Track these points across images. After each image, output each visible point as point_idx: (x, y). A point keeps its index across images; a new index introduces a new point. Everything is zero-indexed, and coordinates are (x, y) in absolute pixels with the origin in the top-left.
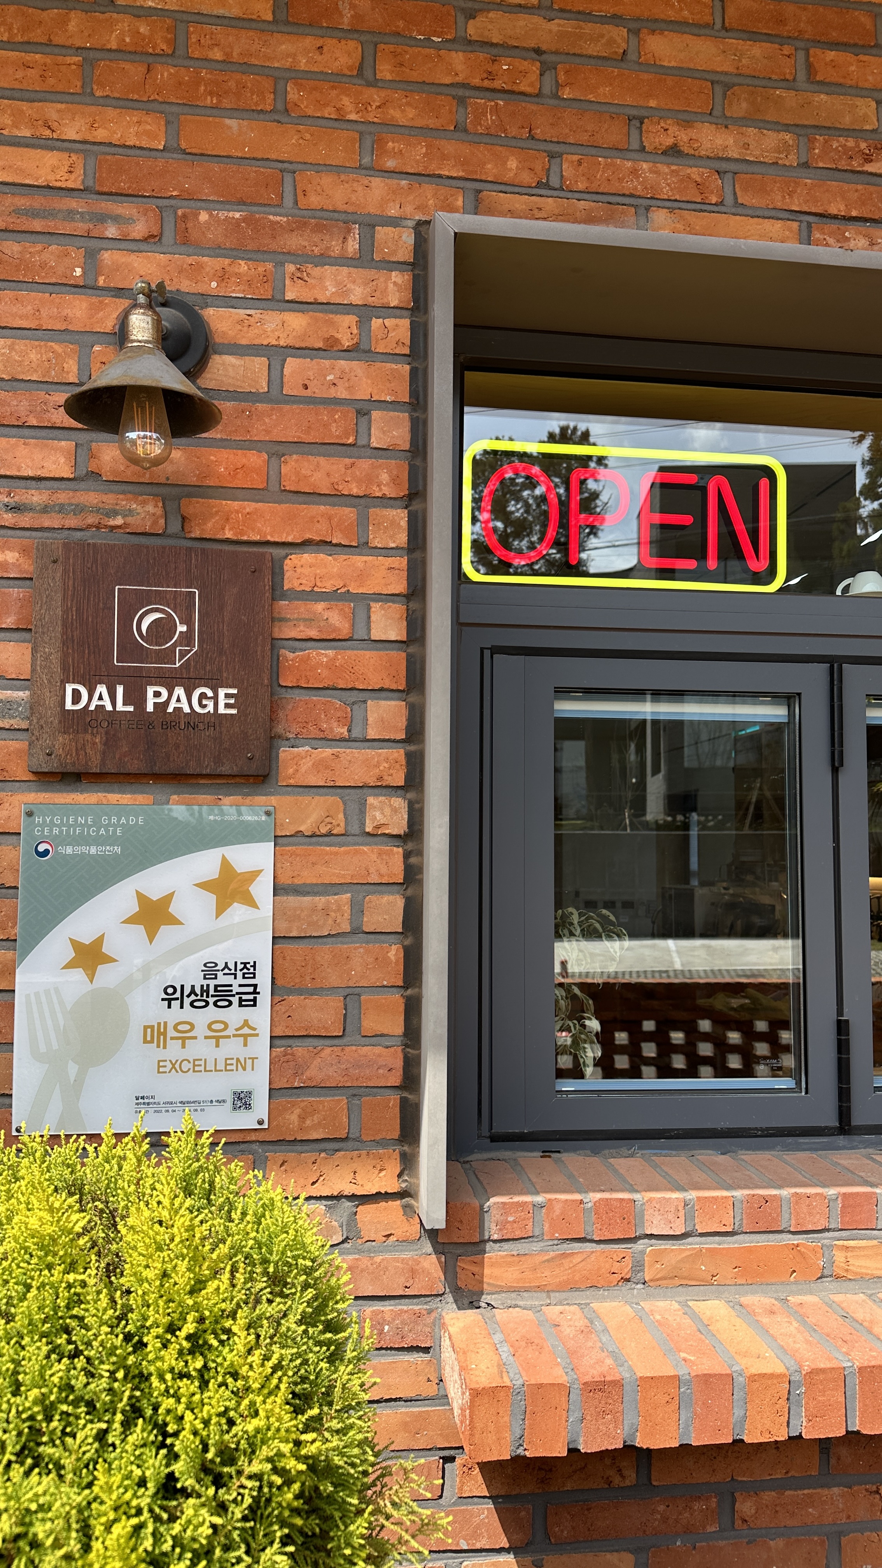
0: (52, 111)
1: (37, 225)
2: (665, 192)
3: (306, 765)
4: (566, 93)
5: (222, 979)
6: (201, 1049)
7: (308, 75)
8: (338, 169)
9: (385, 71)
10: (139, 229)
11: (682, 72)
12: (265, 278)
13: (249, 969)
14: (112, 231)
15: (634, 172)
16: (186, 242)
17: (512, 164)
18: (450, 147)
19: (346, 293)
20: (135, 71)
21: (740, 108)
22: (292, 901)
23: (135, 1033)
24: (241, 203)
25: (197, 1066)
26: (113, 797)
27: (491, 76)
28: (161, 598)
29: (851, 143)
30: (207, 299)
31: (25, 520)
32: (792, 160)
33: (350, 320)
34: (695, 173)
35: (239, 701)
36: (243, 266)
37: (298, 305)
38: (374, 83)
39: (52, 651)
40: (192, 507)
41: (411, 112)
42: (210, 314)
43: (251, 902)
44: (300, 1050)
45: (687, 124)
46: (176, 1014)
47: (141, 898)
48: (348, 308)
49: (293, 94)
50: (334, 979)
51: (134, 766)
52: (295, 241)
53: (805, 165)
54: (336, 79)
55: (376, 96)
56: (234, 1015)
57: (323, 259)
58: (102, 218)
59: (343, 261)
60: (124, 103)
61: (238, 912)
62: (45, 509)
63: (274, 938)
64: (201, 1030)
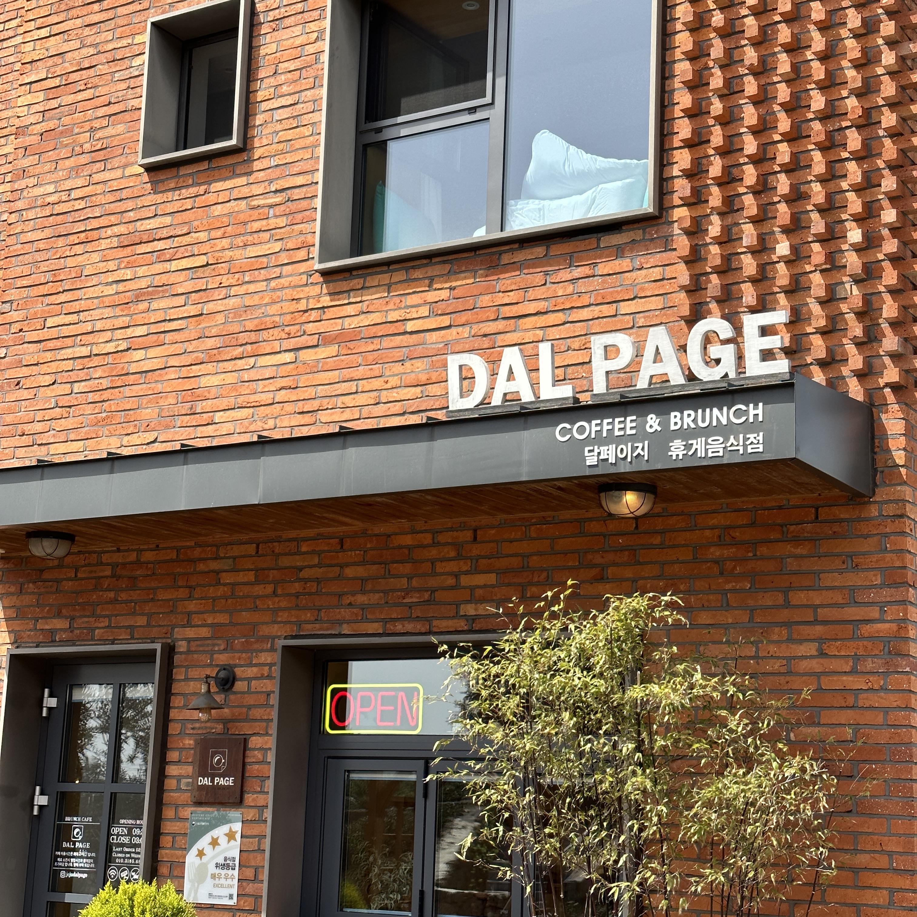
0: (205, 616)
1: (201, 649)
2: (347, 618)
3: (250, 800)
4: (323, 591)
5: (228, 862)
6: (222, 881)
7: (262, 596)
8: (267, 623)
9: (279, 592)
10: (222, 647)
11: (355, 578)
12: (249, 658)
13: (234, 859)
14: (216, 649)
15: (340, 613)
16: (232, 649)
17: (309, 615)
18: (293, 612)
19: (266, 660)
20: (223, 601)
21: (369, 587)
22: (244, 840)
23: (209, 875)
24: (244, 636)
25: (222, 886)
26: (209, 809)
27: (304, 589)
28: (220, 753)
29: (399, 593)
30: (236, 666)
31: (195, 732)
32: (383, 602)
33: (267, 668)
34: (355, 610)
35: (234, 782)
36: (244, 655)
37: (256, 665)
38: (276, 596)
39: (197, 769)
40: (230, 725)
41: (285, 603)
42: (236, 670)
43: (235, 840)
44: (244, 884)
45: (353, 595)
46: (218, 871)
47: (212, 838)
48: (267, 664)
49: (258, 603)
50: (253, 864)
51: (211, 800)
52: (256, 646)
53: (387, 603)
54: (267, 596)
55: (277, 599)
56: (230, 872)
57: (262, 651)
58: (214, 645)
59: (267, 651)
60: (221, 612)
61: (232, 842)
62: (199, 728)
63: (241, 851)
64: (223, 876)
